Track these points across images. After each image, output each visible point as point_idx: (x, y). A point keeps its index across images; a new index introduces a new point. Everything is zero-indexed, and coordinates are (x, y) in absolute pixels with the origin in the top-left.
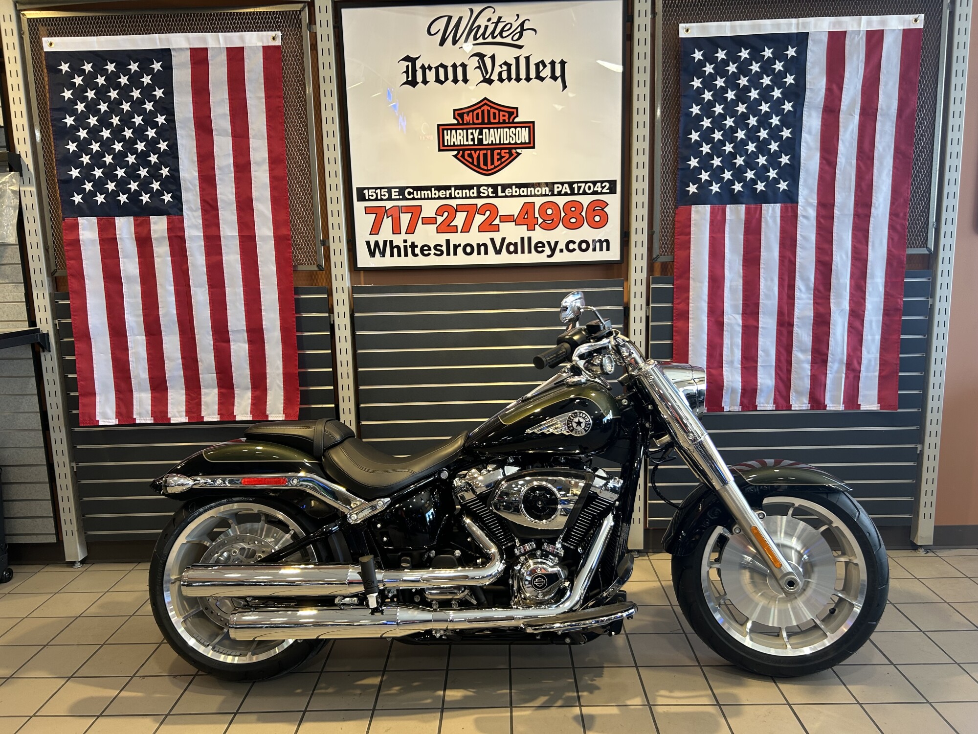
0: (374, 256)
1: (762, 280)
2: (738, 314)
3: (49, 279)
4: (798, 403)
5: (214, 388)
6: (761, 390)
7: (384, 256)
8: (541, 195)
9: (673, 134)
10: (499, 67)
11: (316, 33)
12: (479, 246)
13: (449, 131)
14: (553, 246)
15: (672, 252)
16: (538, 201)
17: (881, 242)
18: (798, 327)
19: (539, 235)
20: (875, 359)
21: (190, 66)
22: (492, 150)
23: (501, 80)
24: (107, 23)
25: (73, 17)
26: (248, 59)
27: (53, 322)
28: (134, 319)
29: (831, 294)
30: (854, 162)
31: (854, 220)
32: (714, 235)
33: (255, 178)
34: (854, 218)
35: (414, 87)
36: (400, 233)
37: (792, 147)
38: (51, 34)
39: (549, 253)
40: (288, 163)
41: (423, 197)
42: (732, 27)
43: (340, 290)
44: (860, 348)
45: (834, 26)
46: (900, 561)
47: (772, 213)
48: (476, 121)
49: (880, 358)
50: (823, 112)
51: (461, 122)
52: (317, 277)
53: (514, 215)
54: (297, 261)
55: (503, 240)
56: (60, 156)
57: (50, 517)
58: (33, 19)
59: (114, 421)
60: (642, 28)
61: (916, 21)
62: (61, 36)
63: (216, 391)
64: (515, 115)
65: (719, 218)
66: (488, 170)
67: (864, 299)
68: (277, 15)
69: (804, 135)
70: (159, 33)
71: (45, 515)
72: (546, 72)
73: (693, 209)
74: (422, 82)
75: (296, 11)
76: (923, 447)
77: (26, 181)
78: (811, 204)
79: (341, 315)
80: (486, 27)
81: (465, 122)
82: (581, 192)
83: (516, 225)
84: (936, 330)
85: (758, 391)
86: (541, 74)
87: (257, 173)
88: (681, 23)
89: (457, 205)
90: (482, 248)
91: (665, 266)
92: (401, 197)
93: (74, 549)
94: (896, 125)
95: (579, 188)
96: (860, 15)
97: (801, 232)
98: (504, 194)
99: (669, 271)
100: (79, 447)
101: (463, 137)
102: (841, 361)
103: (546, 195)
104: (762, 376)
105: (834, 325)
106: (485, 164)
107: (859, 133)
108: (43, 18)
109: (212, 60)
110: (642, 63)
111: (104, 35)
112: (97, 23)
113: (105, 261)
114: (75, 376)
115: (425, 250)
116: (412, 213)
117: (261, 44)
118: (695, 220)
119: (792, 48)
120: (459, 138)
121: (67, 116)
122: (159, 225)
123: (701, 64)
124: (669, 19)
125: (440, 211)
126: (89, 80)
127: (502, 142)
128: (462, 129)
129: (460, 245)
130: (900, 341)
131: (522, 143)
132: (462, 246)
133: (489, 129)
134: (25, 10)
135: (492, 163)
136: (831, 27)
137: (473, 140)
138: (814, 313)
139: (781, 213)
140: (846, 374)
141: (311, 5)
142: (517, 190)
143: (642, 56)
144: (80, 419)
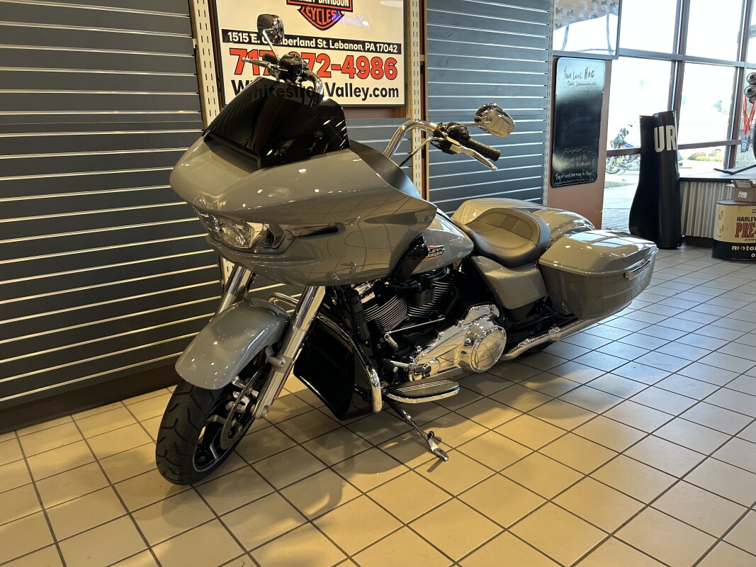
8: (357, 50)
14: (365, 92)
16: (356, 55)
19: (357, 82)
22: (325, 9)
36: (259, 75)
39: (363, 97)
53: (340, 65)
55: (334, 84)
66: (322, 26)
82: (381, 50)
83: (342, 73)
89: (301, 53)
92: (259, 42)
95: (380, 47)
98: (333, 47)
103: (360, 51)
106: (321, 20)
127: (331, 4)
131: (344, 7)
135: (325, 21)
142: (342, 44)
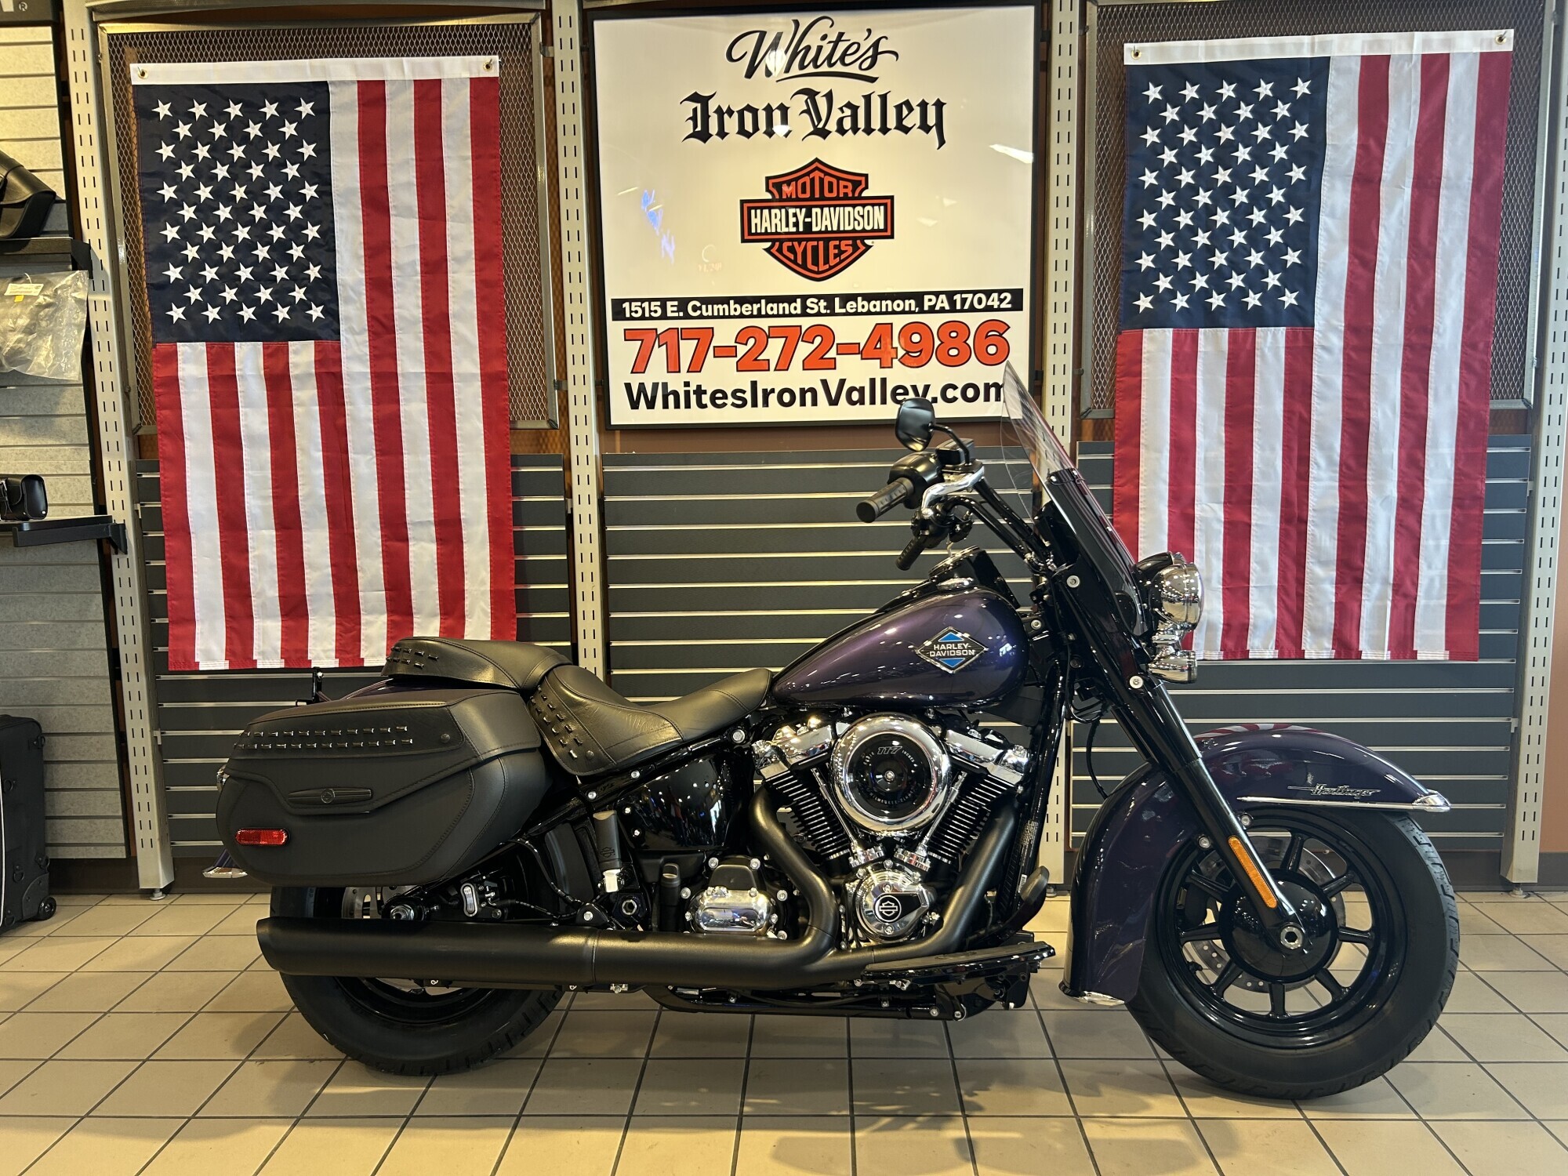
0: (637, 408)
1: (1256, 449)
2: (1218, 503)
3: (131, 440)
4: (1314, 646)
5: (382, 614)
6: (1255, 626)
7: (653, 408)
8: (903, 312)
9: (1114, 217)
10: (840, 112)
11: (553, 59)
12: (803, 392)
13: (759, 211)
14: (921, 392)
15: (1112, 403)
16: (899, 322)
17: (1449, 389)
18: (1316, 525)
19: (899, 375)
20: (1441, 577)
21: (357, 109)
22: (827, 241)
23: (841, 131)
24: (231, 41)
25: (178, 32)
26: (447, 97)
27: (133, 507)
28: (259, 502)
29: (1369, 472)
30: (1404, 261)
31: (1404, 353)
32: (1178, 377)
33: (454, 282)
34: (1404, 349)
35: (705, 141)
36: (679, 372)
37: (1304, 237)
38: (142, 59)
40: (505, 259)
41: (716, 314)
42: (1209, 51)
43: (583, 460)
44: (1416, 559)
45: (1371, 48)
46: (1485, 908)
47: (1271, 343)
48: (801, 196)
49: (1449, 577)
50: (1354, 182)
51: (777, 197)
52: (546, 440)
53: (859, 344)
54: (516, 414)
55: (842, 382)
56: (151, 248)
57: (118, 817)
58: (117, 35)
59: (224, 665)
60: (1065, 50)
61: (1501, 40)
62: (159, 62)
63: (384, 618)
64: (863, 186)
65: (1187, 349)
66: (818, 273)
67: (1422, 481)
68: (493, 29)
69: (1322, 218)
70: (311, 58)
71: (110, 814)
72: (913, 119)
73: (1145, 335)
74: (717, 134)
75: (524, 25)
76: (1520, 723)
77: (99, 285)
78: (1335, 329)
79: (584, 500)
80: (820, 48)
81: (784, 197)
82: (966, 307)
83: (862, 359)
84: (1539, 533)
85: (1250, 627)
86: (907, 123)
87: (455, 275)
88: (1126, 42)
89: (769, 327)
90: (808, 395)
91: (1099, 424)
92: (681, 314)
93: (153, 870)
94: (1472, 203)
95: (964, 301)
96: (1412, 31)
97: (1318, 372)
98: (843, 311)
99: (1107, 433)
100: (165, 705)
101: (781, 220)
102: (1385, 581)
103: (911, 312)
104: (1257, 604)
105: (1374, 523)
106: (816, 262)
107: (1411, 215)
108: (132, 34)
109: (391, 99)
110: (1064, 104)
111: (225, 60)
112: (216, 41)
113: (218, 411)
114: (164, 592)
115: (718, 398)
116: (699, 339)
117: (468, 76)
118: (1148, 352)
119: (1304, 81)
120: (774, 221)
121: (165, 185)
122: (302, 356)
123: (1160, 106)
124: (1107, 36)
125: (742, 337)
126: (201, 131)
127: (842, 229)
128: (780, 208)
129: (773, 391)
130: (1481, 548)
131: (873, 230)
132: (777, 391)
133: (822, 207)
134: (104, 22)
135: (826, 261)
136: (1366, 47)
137: (796, 224)
138: (1341, 502)
139: (1287, 342)
140: (1393, 601)
141: (547, 15)
142: (865, 303)
143: (1065, 94)
144: (170, 659)
